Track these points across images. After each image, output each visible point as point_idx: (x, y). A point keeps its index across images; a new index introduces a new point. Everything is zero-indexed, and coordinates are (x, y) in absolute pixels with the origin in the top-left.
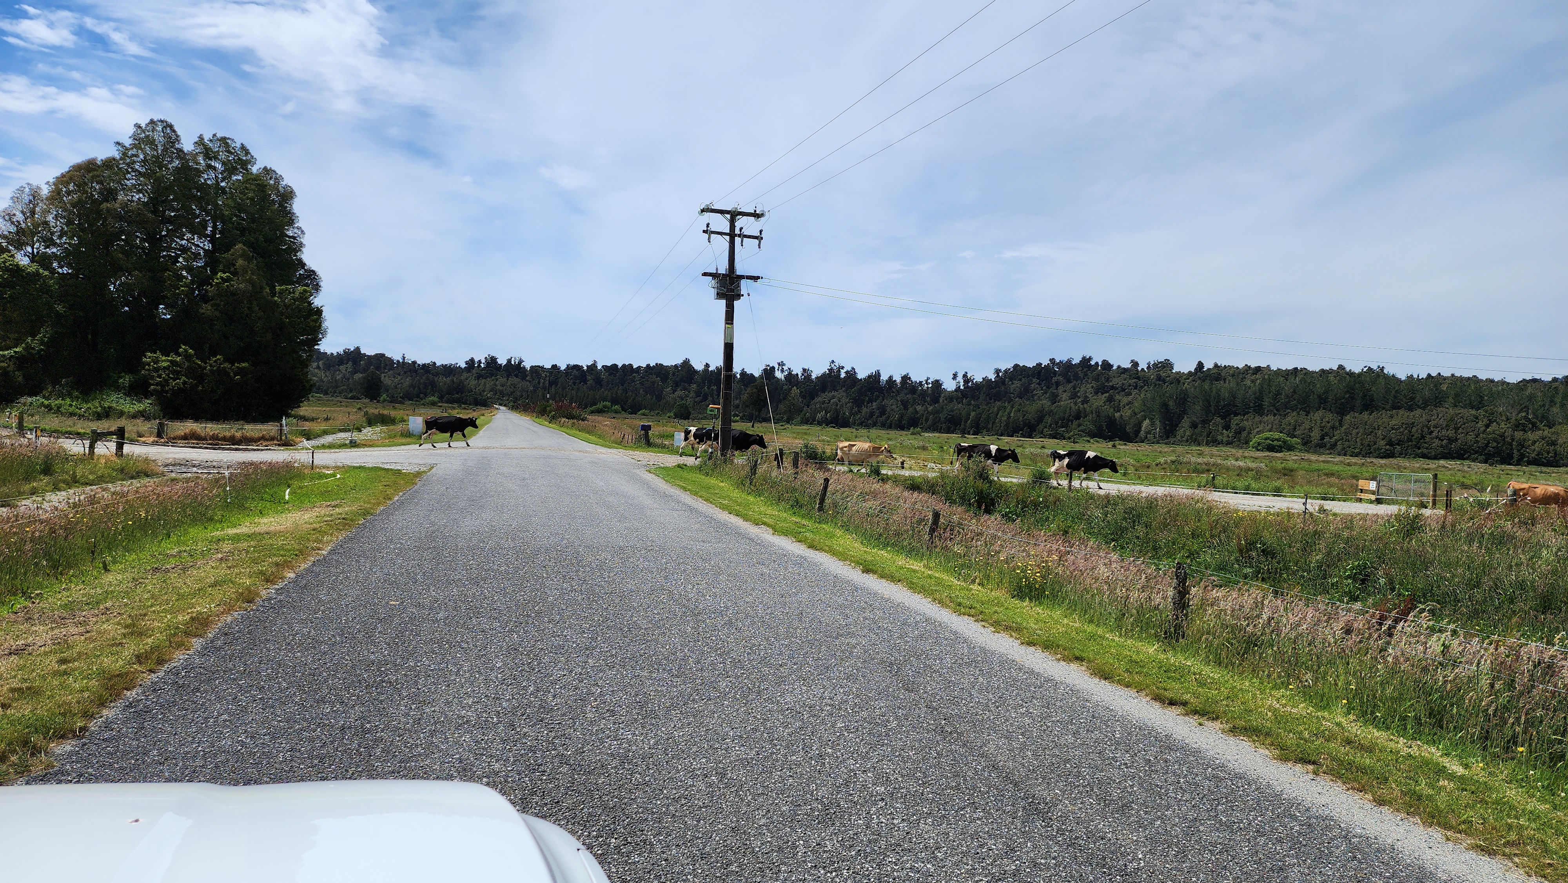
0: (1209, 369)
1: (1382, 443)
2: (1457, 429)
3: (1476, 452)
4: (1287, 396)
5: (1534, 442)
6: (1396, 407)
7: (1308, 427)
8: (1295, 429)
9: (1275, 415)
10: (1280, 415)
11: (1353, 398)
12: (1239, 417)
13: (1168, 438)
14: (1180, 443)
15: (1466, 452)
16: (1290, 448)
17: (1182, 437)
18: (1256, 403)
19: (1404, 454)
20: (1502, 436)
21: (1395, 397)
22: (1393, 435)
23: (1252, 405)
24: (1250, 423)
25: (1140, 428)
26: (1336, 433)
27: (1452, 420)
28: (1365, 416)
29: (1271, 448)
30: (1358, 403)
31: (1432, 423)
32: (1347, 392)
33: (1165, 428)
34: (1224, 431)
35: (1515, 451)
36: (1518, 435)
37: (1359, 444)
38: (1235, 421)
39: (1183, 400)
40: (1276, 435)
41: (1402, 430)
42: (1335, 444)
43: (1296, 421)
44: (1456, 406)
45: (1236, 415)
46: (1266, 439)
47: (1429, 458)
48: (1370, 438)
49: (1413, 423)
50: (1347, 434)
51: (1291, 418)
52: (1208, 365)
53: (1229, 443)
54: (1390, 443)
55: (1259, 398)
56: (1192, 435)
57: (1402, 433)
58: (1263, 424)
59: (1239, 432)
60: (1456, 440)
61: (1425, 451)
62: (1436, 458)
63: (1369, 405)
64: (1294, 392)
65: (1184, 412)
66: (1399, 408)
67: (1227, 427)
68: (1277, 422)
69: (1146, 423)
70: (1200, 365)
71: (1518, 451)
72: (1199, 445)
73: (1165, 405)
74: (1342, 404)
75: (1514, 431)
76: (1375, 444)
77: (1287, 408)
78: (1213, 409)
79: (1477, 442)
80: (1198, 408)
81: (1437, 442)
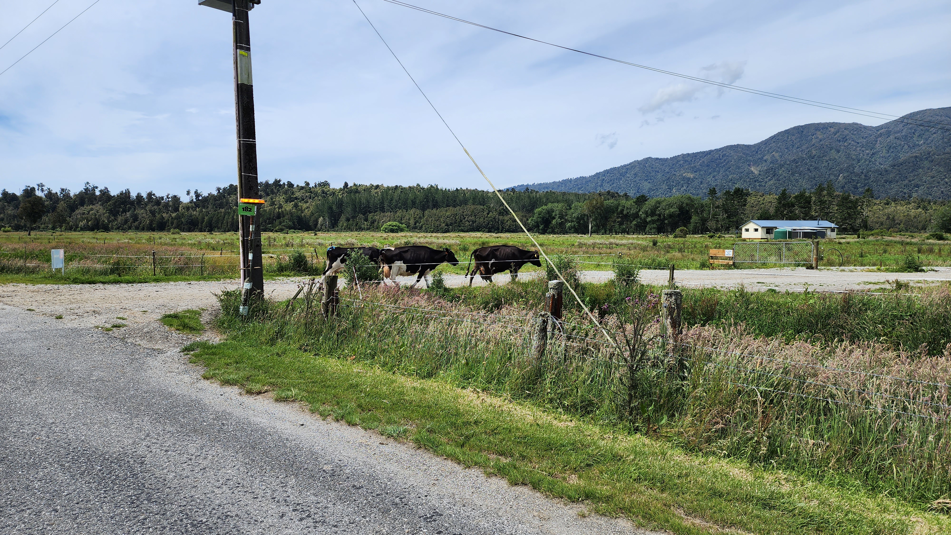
0: (351, 187)
1: (444, 225)
2: (475, 216)
3: (484, 227)
4: (396, 201)
5: (507, 221)
6: (448, 206)
7: (408, 218)
8: (401, 219)
9: (391, 212)
10: (393, 212)
11: (428, 201)
12: (372, 214)
13: (333, 227)
14: (341, 230)
16: (402, 230)
17: (342, 227)
18: (380, 205)
19: (453, 230)
20: (494, 218)
21: (447, 200)
22: (448, 221)
23: (378, 206)
24: (378, 217)
25: (317, 222)
26: (422, 221)
27: (473, 212)
28: (434, 211)
29: (392, 231)
30: (430, 204)
31: (465, 213)
32: (425, 198)
33: (331, 222)
34: (365, 222)
35: (501, 226)
36: (501, 217)
37: (433, 226)
38: (370, 216)
39: (340, 204)
40: (394, 223)
43: (402, 215)
44: (474, 204)
45: (370, 212)
46: (390, 226)
47: (464, 232)
48: (438, 223)
49: (456, 214)
50: (427, 221)
51: (399, 213)
52: (350, 184)
53: (368, 229)
54: (447, 225)
55: (382, 203)
56: (347, 225)
57: (452, 219)
58: (385, 218)
59: (373, 223)
60: (476, 221)
61: (463, 228)
62: (467, 231)
63: (436, 205)
64: (399, 199)
65: (341, 212)
67: (366, 220)
68: (392, 215)
69: (321, 219)
70: (346, 184)
72: (352, 231)
73: (330, 208)
74: (423, 205)
75: (499, 215)
76: (440, 226)
77: (396, 208)
78: (357, 210)
79: (484, 222)
80: (349, 209)
81: (467, 223)
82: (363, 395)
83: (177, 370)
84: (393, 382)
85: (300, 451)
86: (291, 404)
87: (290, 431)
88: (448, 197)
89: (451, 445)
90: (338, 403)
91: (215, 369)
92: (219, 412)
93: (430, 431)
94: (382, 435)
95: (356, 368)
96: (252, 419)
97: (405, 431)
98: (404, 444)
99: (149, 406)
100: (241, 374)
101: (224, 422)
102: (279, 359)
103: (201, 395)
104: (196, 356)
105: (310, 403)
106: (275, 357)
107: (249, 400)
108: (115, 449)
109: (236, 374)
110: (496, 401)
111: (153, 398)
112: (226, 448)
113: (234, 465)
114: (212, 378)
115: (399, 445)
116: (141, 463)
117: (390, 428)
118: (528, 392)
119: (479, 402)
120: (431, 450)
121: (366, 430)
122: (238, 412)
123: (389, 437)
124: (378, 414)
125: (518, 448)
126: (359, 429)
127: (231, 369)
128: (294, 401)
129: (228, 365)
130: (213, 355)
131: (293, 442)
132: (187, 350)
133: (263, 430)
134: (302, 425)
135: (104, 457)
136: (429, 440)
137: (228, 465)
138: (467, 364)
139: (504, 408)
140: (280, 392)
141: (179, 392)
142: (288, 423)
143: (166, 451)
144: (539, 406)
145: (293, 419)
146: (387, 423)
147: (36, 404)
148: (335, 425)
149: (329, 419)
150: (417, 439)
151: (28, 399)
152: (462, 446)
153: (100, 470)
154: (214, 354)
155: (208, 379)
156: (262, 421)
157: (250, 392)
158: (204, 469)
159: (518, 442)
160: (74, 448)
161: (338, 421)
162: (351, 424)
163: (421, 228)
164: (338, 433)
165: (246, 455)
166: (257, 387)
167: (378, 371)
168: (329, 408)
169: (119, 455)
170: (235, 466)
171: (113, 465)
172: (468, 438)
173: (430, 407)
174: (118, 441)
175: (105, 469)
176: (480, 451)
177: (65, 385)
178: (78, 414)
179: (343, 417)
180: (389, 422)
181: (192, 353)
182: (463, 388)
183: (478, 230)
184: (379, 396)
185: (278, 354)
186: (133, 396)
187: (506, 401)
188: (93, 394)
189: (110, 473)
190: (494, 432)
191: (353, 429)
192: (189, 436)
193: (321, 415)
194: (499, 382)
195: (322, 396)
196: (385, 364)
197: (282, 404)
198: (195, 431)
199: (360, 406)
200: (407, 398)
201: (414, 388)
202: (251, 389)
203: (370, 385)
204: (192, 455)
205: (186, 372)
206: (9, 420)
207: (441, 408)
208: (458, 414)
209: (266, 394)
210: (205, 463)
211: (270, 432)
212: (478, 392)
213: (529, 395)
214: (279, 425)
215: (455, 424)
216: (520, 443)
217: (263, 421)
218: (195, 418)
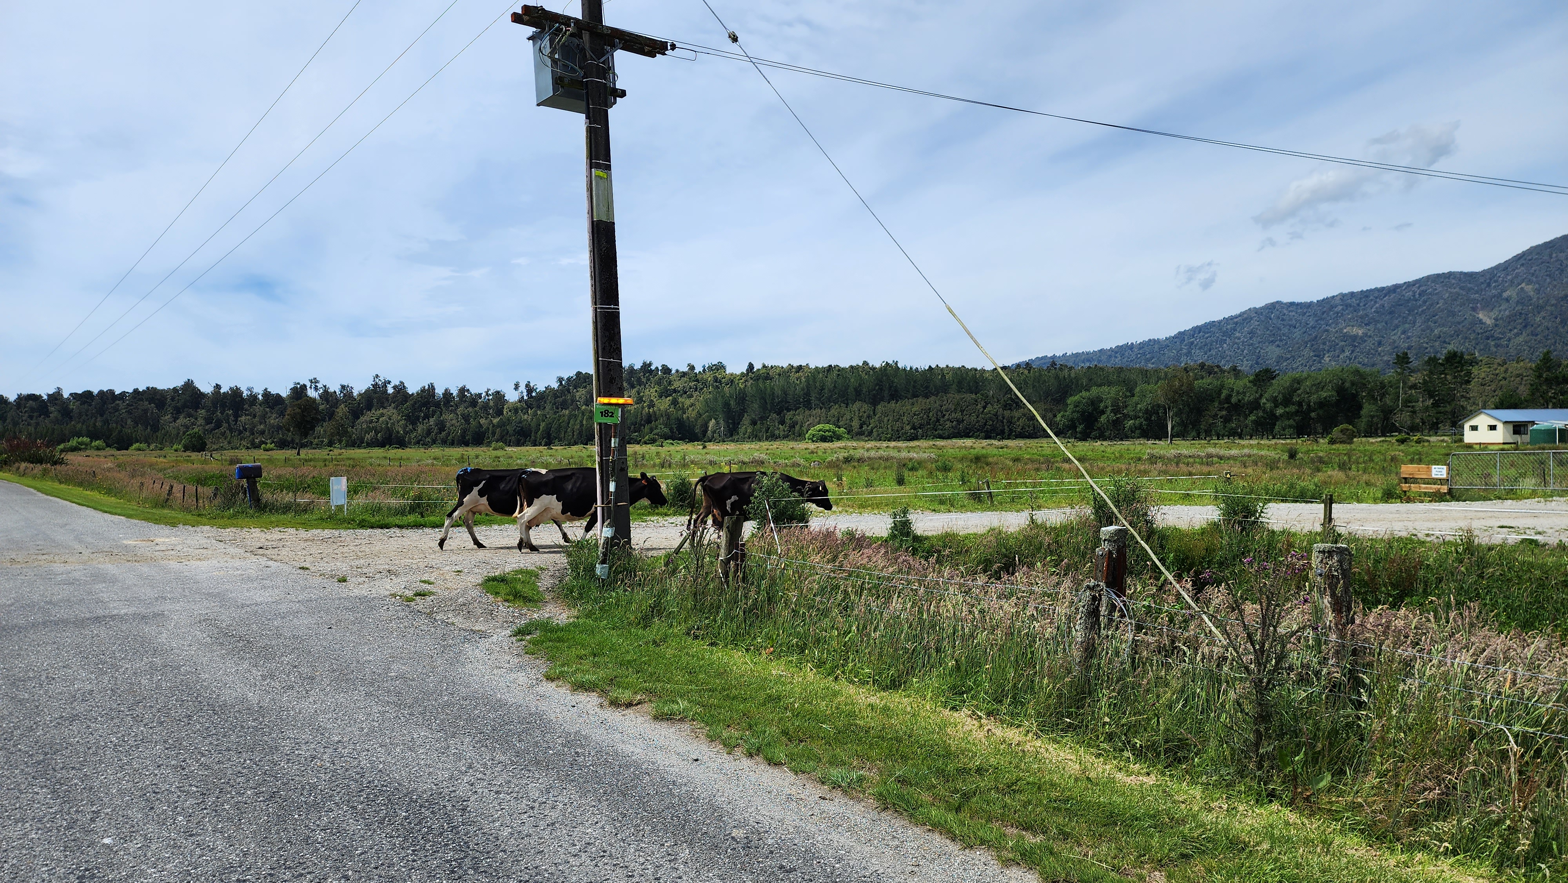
0: (758, 370)
1: (908, 427)
2: (962, 411)
3: (978, 430)
4: (830, 391)
5: (1019, 419)
6: (915, 396)
7: (849, 417)
8: (838, 420)
9: (821, 409)
10: (825, 408)
11: (881, 389)
12: (792, 412)
13: (731, 435)
14: (743, 440)
15: (970, 431)
16: (839, 438)
17: (744, 434)
18: (804, 398)
19: (925, 437)
20: (996, 415)
21: (914, 387)
22: (916, 421)
23: (801, 400)
24: (801, 417)
25: (707, 428)
26: (871, 421)
27: (958, 404)
28: (893, 404)
29: (824, 439)
30: (886, 393)
31: (944, 408)
32: (877, 384)
33: (728, 426)
34: (780, 426)
35: (1006, 427)
36: (1007, 413)
37: (890, 430)
38: (788, 415)
39: (742, 397)
40: (827, 427)
41: (922, 415)
42: (871, 432)
43: (839, 413)
44: (959, 392)
45: (789, 410)
46: (820, 431)
47: (944, 438)
48: (898, 424)
49: (930, 409)
50: (880, 421)
51: (835, 411)
52: (757, 366)
53: (785, 437)
54: (914, 428)
55: (807, 394)
56: (753, 431)
57: (922, 418)
58: (812, 418)
59: (793, 426)
60: (963, 421)
61: (941, 432)
62: (949, 437)
63: (895, 396)
64: (835, 386)
65: (743, 411)
66: (917, 396)
67: (782, 422)
68: (824, 414)
69: (712, 423)
70: (751, 366)
71: (1008, 427)
72: (760, 440)
73: (727, 405)
74: (874, 395)
75: (1004, 410)
76: (902, 429)
77: (830, 402)
78: (769, 406)
79: (978, 422)
80: (756, 406)
81: (949, 424)
82: (789, 714)
83: (508, 665)
84: (835, 694)
85: (695, 803)
86: (678, 726)
87: (677, 770)
88: (915, 382)
89: (939, 807)
90: (751, 727)
91: (563, 665)
92: (570, 734)
93: (902, 781)
94: (823, 783)
95: (776, 669)
96: (620, 747)
97: (861, 779)
98: (860, 801)
99: (470, 720)
100: (601, 674)
101: (578, 750)
102: (657, 650)
103: (543, 706)
104: (534, 643)
105: (707, 724)
106: (652, 647)
107: (614, 716)
108: (426, 786)
109: (594, 673)
110: (1013, 735)
111: (475, 708)
112: (584, 795)
113: (596, 820)
114: (558, 678)
115: (851, 803)
116: (463, 810)
117: (835, 773)
118: (1068, 720)
119: (981, 735)
120: (905, 813)
121: (796, 773)
122: (598, 735)
123: (834, 788)
124: (816, 747)
125: (1055, 818)
126: (785, 772)
127: (586, 665)
128: (682, 720)
129: (581, 658)
130: (559, 642)
131: (684, 788)
132: (520, 633)
133: (638, 766)
134: (697, 760)
135: (411, 798)
136: (901, 797)
137: (587, 821)
138: (958, 667)
139: (1027, 747)
140: (661, 705)
141: (511, 701)
142: (674, 757)
143: (497, 792)
144: (1089, 745)
145: (680, 750)
146: (831, 763)
147: (316, 711)
148: (746, 763)
149: (738, 752)
150: (881, 794)
151: (304, 704)
152: (958, 810)
153: (406, 818)
154: (560, 640)
155: (553, 680)
156: (635, 750)
157: (615, 703)
158: (553, 824)
159: (1054, 808)
160: (370, 782)
161: (751, 755)
162: (773, 763)
163: (870, 433)
164: (753, 777)
165: (614, 806)
166: (625, 695)
167: (810, 674)
168: (737, 734)
169: (431, 795)
170: (597, 823)
171: (423, 810)
172: (966, 796)
173: (899, 740)
174: (430, 774)
175: (412, 816)
176: (989, 820)
177: (354, 684)
178: (372, 730)
179: (759, 750)
180: (834, 762)
181: (528, 637)
182: (954, 708)
183: (967, 436)
184: (817, 718)
185: (654, 642)
186: (448, 704)
187: (1030, 735)
188: (393, 699)
189: (420, 823)
190: (1011, 788)
191: (776, 772)
192: (529, 770)
193: (725, 745)
194: (1015, 701)
195: (724, 714)
196: (820, 664)
197: (664, 724)
198: (538, 763)
199: (785, 733)
200: (861, 723)
201: (872, 707)
202: (617, 698)
203: (800, 698)
204: (534, 801)
205: (521, 668)
206: (280, 735)
207: (918, 742)
208: (948, 754)
209: (639, 706)
210: (554, 814)
211: (647, 769)
212: (980, 718)
213: (1070, 726)
214: (661, 759)
215: (943, 771)
216: (1059, 810)
217: (637, 751)
218: (537, 743)
